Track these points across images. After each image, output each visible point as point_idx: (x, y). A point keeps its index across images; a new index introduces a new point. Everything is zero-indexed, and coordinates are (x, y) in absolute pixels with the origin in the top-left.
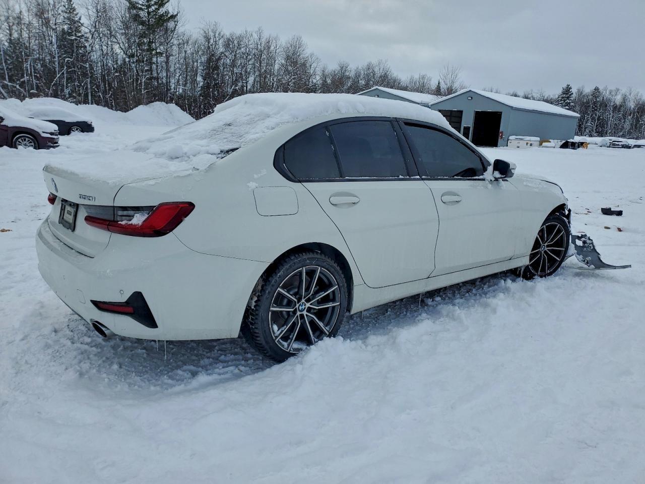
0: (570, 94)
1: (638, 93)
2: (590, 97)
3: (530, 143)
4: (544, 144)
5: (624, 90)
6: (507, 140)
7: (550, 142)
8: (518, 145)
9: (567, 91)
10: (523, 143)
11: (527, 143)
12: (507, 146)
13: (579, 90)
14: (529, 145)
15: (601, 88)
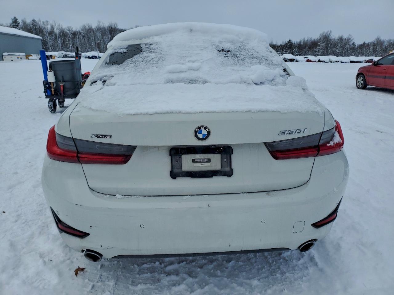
0: (18, 23)
1: (59, 24)
2: (31, 26)
3: (20, 57)
4: (30, 57)
5: (51, 22)
6: (1, 56)
7: (32, 56)
8: (12, 59)
9: (15, 21)
10: (14, 58)
11: (18, 58)
12: (3, 60)
13: (23, 21)
14: (19, 59)
15: (37, 20)
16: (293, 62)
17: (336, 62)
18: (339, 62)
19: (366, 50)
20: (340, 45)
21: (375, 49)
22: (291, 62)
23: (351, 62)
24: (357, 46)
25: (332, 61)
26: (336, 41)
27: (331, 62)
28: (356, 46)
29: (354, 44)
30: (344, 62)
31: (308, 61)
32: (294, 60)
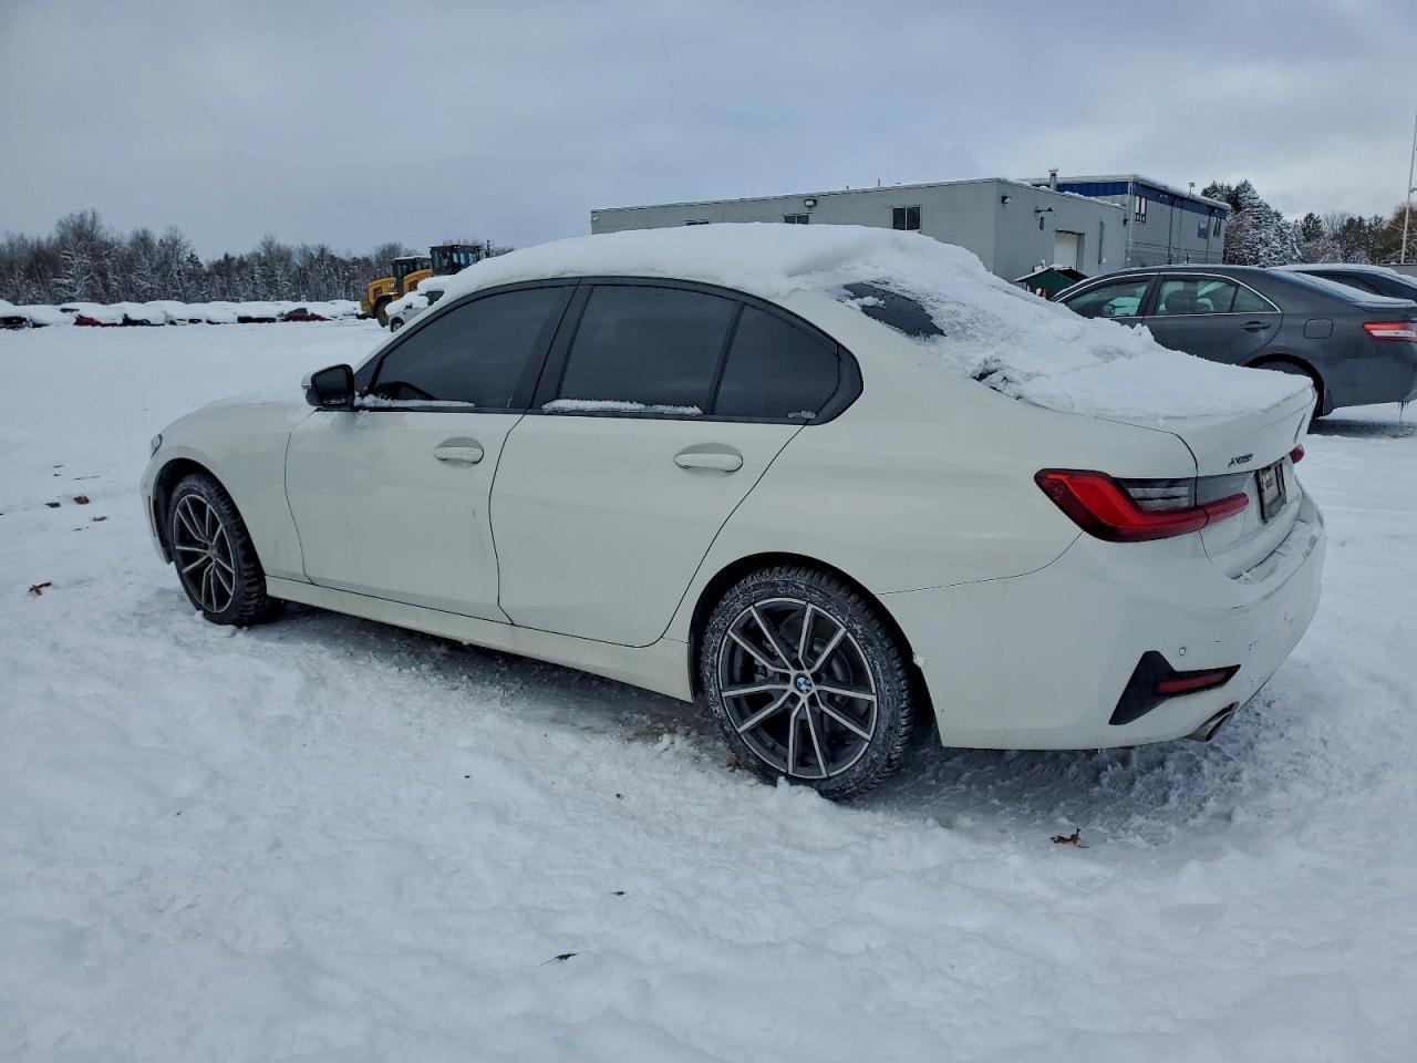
16: (21, 331)
17: (192, 321)
18: (200, 321)
19: (242, 279)
20: (150, 264)
21: (270, 277)
22: (10, 331)
23: (243, 320)
24: (206, 268)
25: (177, 322)
26: (126, 249)
27: (172, 323)
28: (201, 266)
29: (193, 259)
30: (218, 323)
31: (82, 321)
32: (25, 320)
